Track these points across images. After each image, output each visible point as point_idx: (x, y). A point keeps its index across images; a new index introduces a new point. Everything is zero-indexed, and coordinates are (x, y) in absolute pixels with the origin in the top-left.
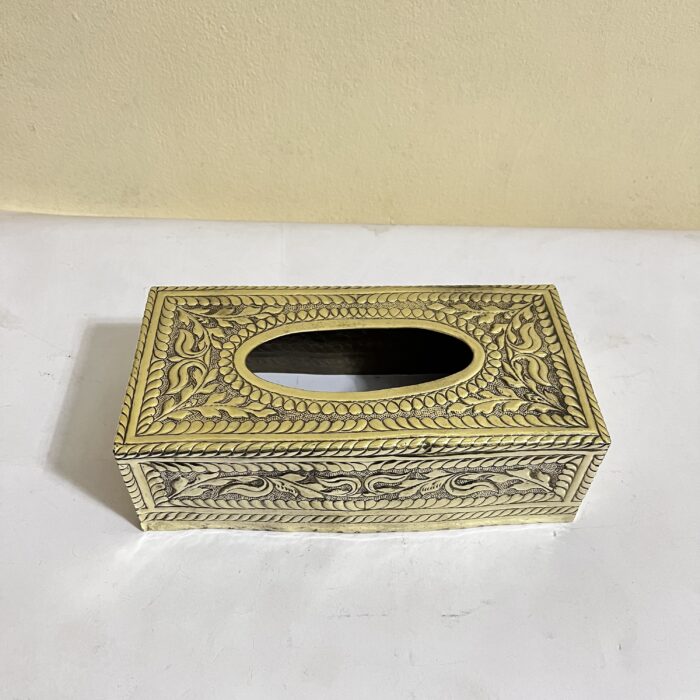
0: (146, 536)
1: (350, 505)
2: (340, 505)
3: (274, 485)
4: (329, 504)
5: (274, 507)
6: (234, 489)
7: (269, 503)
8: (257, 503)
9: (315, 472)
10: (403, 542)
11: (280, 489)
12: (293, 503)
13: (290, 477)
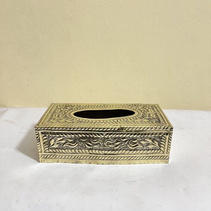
0: (40, 164)
1: (100, 152)
2: (97, 151)
4: (94, 151)
5: (78, 152)
6: (67, 144)
8: (73, 151)
9: (90, 137)
10: (116, 166)
11: (80, 144)
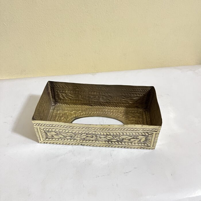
1: (99, 133)
2: (102, 134)
3: (119, 139)
4: (105, 134)
5: (120, 133)
6: (130, 138)
7: (121, 134)
8: (125, 134)
9: (108, 142)
11: (118, 138)
12: (115, 134)
13: (115, 141)
